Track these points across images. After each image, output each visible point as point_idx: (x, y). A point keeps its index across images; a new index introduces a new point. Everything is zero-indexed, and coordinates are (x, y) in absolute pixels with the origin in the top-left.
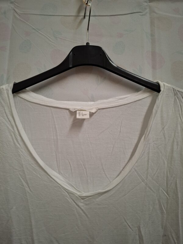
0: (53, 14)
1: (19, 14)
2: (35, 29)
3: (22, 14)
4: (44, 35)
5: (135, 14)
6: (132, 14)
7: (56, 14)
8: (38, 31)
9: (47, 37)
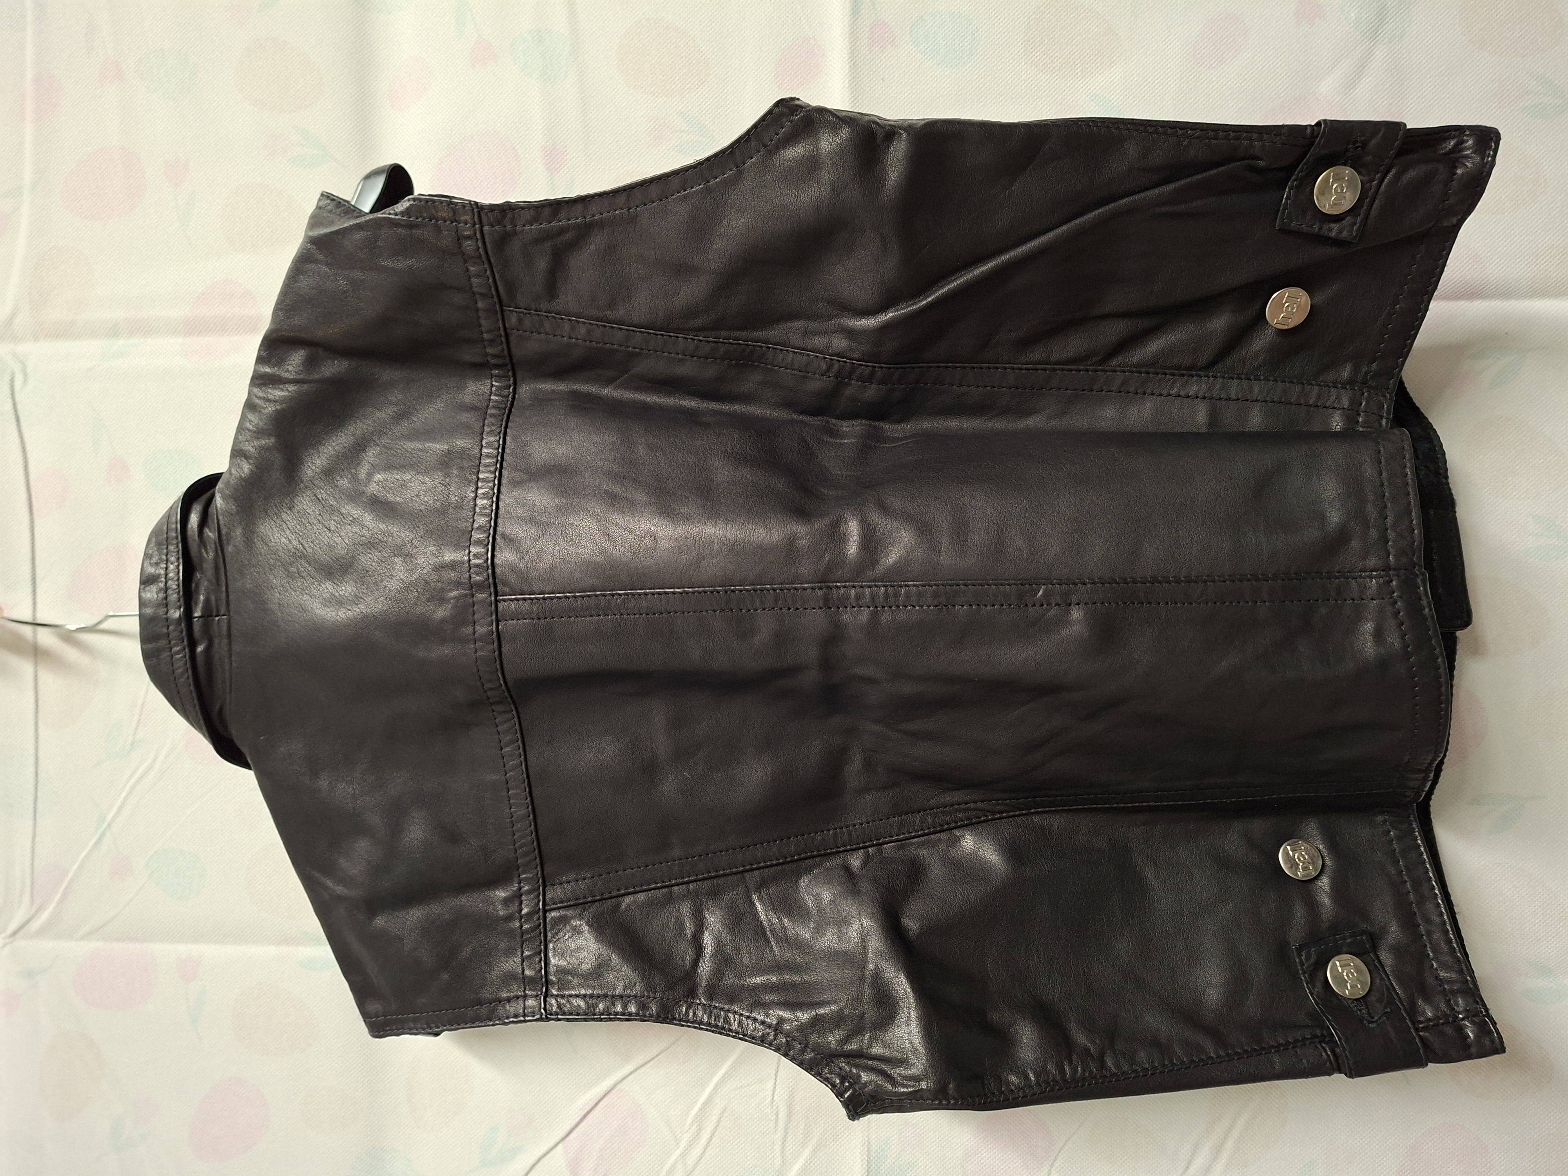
0: (32, 760)
1: (33, 911)
2: (97, 837)
3: (32, 897)
4: (123, 795)
5: (19, 407)
6: (22, 419)
7: (32, 751)
8: (109, 825)
9: (133, 781)
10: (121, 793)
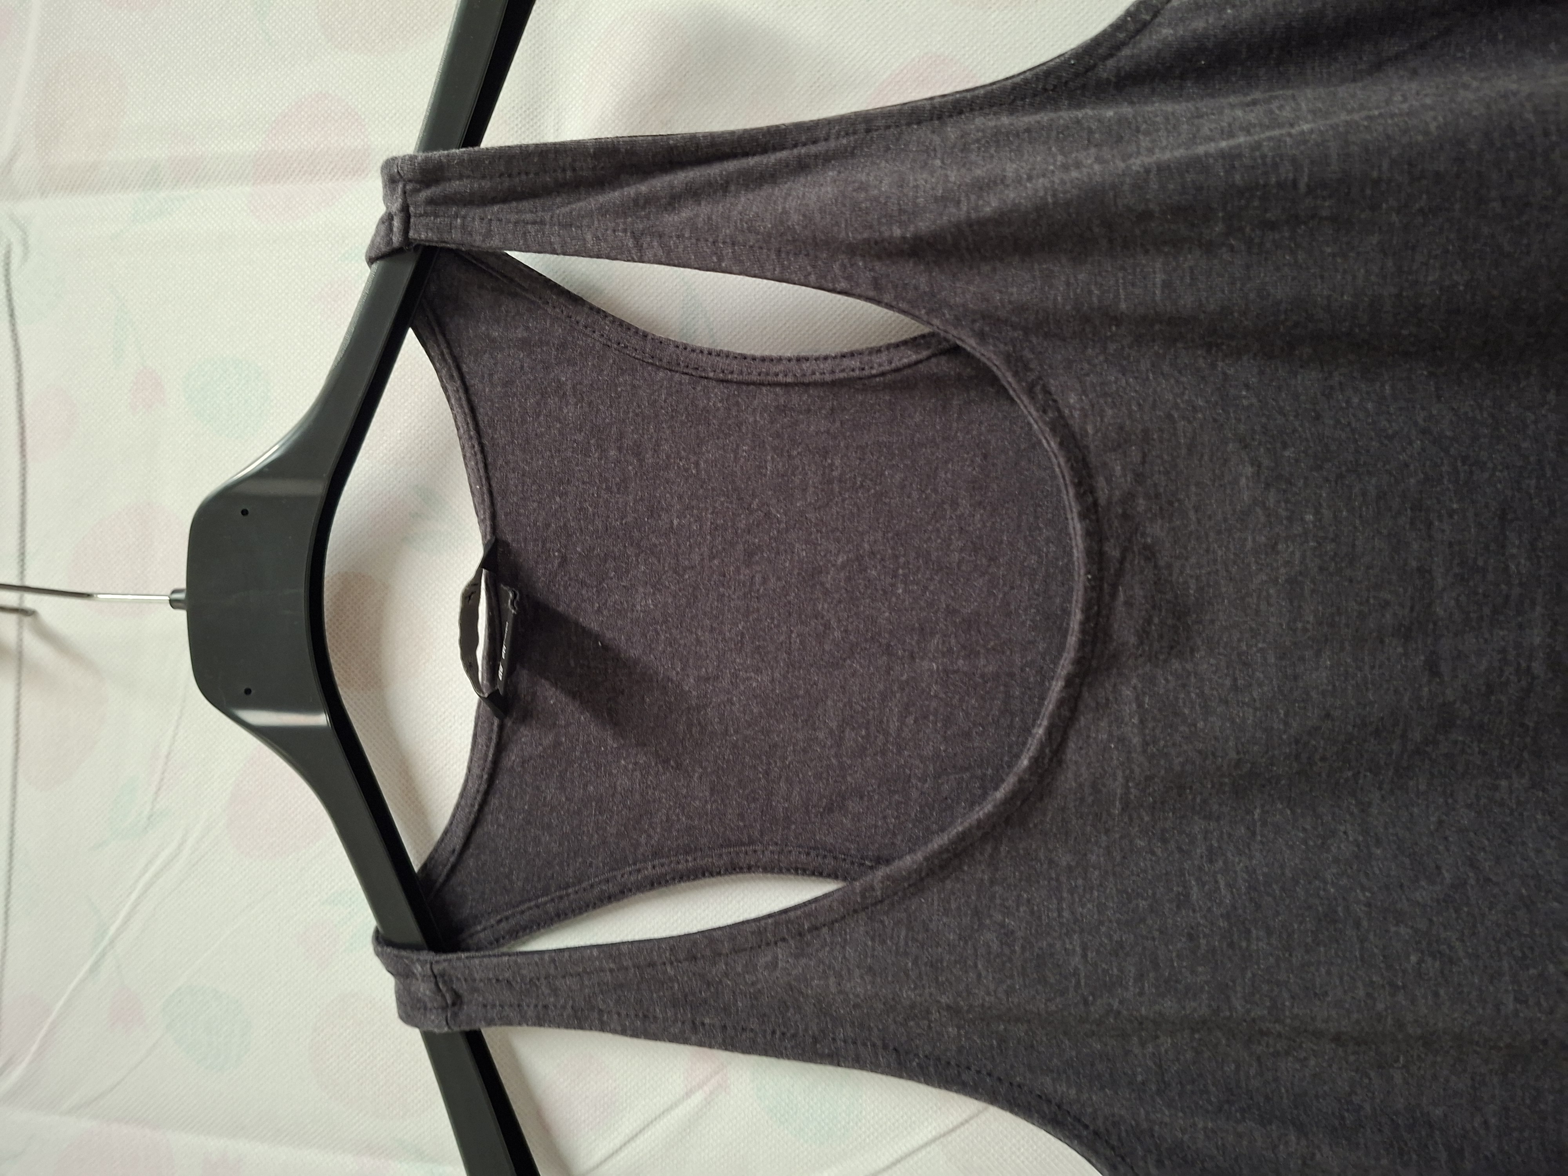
2: (93, 959)
4: (134, 896)
5: (15, 295)
6: (18, 312)
7: (5, 819)
8: (112, 942)
10: (130, 893)
